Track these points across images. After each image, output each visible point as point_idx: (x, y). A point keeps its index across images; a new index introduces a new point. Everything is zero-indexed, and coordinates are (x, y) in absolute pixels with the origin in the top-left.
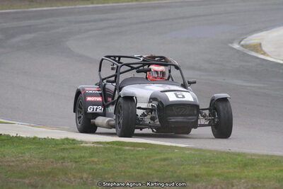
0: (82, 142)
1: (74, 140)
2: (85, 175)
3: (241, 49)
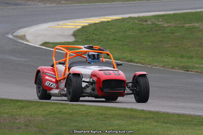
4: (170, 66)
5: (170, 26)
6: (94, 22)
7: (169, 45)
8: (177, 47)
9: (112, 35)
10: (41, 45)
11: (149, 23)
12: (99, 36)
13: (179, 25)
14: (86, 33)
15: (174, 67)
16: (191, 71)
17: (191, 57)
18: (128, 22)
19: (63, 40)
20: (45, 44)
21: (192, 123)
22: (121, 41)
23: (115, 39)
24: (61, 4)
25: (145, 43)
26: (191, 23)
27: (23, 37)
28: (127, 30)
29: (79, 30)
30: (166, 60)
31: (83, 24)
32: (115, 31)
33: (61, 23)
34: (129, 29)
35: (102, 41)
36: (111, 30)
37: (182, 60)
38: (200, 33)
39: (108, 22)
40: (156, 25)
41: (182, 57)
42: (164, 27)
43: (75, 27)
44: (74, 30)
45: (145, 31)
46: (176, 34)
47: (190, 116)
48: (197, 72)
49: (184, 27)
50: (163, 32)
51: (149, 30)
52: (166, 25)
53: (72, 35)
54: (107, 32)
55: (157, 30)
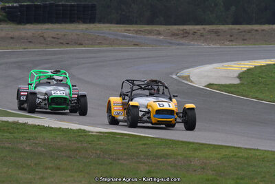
0: (89, 132)
1: (84, 130)
2: (98, 152)
3: (178, 78)
6: (259, 64)
10: (205, 86)
12: (265, 79)
14: (252, 76)
19: (228, 82)
20: (210, 85)
24: (225, 45)
27: (187, 78)
29: (244, 72)
31: (248, 67)
33: (226, 64)
43: (240, 69)
44: (239, 72)
53: (238, 77)
54: (273, 75)
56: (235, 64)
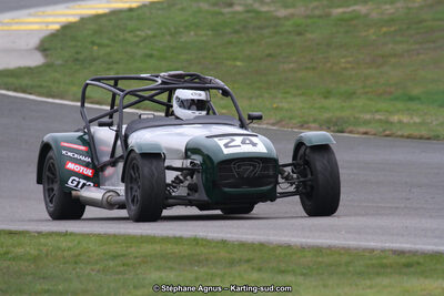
4: (294, 121)
5: (292, 15)
6: (93, 12)
7: (292, 65)
8: (314, 68)
9: (141, 45)
11: (238, 8)
12: (108, 50)
13: (317, 12)
14: (73, 43)
15: (307, 123)
16: (351, 132)
17: (350, 95)
18: (183, 9)
21: (351, 269)
22: (165, 59)
23: (151, 56)
25: (229, 63)
26: (348, 6)
28: (182, 29)
29: (54, 36)
30: (286, 106)
31: (64, 20)
32: (150, 33)
34: (186, 27)
35: (116, 63)
36: (138, 33)
37: (327, 103)
38: (372, 31)
39: (131, 10)
40: (258, 13)
41: (327, 95)
42: (278, 19)
43: (44, 27)
44: (42, 35)
45: (228, 30)
46: (309, 36)
47: (347, 250)
48: (366, 133)
49: (328, 15)
50: (276, 33)
51: (237, 27)
52: (282, 13)
53: (38, 49)
54: (128, 36)
55: (260, 28)
56: (30, 15)
